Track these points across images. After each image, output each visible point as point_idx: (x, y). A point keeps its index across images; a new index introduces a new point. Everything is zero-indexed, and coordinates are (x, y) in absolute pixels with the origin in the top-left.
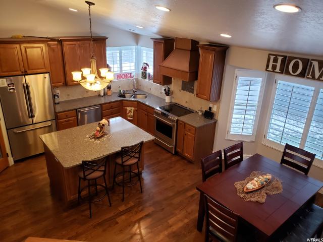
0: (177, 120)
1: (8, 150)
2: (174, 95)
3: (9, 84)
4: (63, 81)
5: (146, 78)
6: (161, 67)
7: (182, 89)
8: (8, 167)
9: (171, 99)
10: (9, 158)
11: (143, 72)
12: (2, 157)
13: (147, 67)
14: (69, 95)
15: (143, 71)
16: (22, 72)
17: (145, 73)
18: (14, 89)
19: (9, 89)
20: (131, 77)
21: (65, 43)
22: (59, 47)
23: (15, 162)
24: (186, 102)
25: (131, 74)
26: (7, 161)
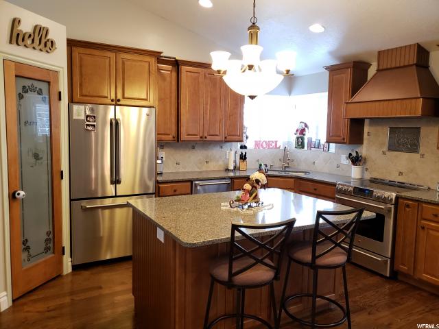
0: (397, 198)
1: (66, 242)
2: (368, 165)
3: (87, 117)
4: (174, 133)
5: (303, 147)
6: (350, 105)
7: (390, 150)
8: (60, 276)
9: (363, 172)
10: (65, 257)
11: (298, 138)
12: (54, 253)
13: (306, 129)
14: (178, 164)
15: (298, 135)
16: (112, 101)
17: (302, 139)
18: (94, 126)
19: (87, 125)
20: (276, 148)
21: (184, 68)
22: (174, 74)
23: (75, 268)
24: (401, 174)
25: (276, 142)
26: (60, 263)
